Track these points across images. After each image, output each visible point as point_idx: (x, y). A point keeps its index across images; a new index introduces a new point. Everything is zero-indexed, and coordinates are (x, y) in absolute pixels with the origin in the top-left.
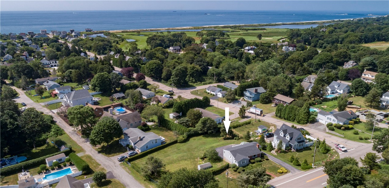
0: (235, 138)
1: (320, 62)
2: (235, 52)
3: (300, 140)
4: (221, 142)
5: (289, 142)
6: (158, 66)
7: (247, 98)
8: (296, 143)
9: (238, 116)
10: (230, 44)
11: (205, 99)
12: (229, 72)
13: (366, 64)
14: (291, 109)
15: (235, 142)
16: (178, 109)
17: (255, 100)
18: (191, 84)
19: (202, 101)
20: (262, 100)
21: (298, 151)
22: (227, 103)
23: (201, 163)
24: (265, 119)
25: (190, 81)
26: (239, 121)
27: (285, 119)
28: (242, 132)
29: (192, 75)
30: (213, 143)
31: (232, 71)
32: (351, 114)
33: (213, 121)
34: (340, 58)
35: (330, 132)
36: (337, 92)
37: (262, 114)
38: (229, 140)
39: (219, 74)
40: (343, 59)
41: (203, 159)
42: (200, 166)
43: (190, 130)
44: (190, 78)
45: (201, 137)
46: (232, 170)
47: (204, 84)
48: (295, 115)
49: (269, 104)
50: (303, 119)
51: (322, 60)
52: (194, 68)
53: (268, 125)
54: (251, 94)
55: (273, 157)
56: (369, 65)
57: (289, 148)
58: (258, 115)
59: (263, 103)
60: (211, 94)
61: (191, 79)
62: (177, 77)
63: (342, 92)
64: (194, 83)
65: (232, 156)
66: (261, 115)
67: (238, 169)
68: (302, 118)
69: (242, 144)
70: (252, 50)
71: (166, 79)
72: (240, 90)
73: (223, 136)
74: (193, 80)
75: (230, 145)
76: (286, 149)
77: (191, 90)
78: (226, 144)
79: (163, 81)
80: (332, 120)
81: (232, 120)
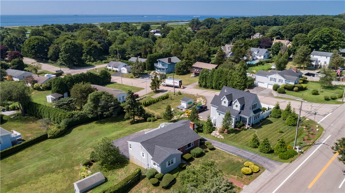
0: (148, 119)
1: (230, 34)
3: (255, 109)
4: (126, 129)
5: (240, 113)
7: (159, 70)
8: (251, 114)
9: (150, 90)
11: (103, 74)
12: (134, 48)
13: (273, 34)
14: (219, 74)
15: (149, 125)
17: (169, 72)
18: (88, 63)
19: (98, 77)
20: (179, 70)
21: (254, 126)
22: (134, 79)
23: (85, 173)
24: (186, 91)
25: (88, 60)
26: (153, 97)
27: (212, 88)
28: (159, 110)
29: (89, 53)
30: (113, 131)
31: (138, 47)
32: (296, 72)
33: (111, 96)
35: (281, 95)
36: (257, 59)
37: (181, 85)
38: (140, 124)
39: (123, 50)
40: (248, 33)
41: (88, 164)
42: (79, 185)
43: (73, 115)
44: (87, 57)
45: (93, 124)
46: (149, 183)
47: (105, 63)
49: (188, 75)
50: (239, 84)
51: (232, 31)
52: (91, 43)
53: (195, 97)
54: (163, 65)
55: (220, 143)
56: (277, 34)
57: (240, 124)
58: (176, 87)
59: (180, 75)
60: (114, 71)
61: (88, 57)
62: (68, 54)
63: (262, 57)
64: (93, 62)
65: (146, 153)
66: (181, 87)
67: (161, 179)
68: (238, 82)
69: (163, 127)
70: (157, 33)
71: (54, 59)
72: (150, 63)
73: (129, 119)
74: (91, 58)
75: (142, 131)
76: (235, 126)
77: (87, 69)
78: (134, 130)
79: (50, 61)
80: (277, 80)
81: (141, 97)
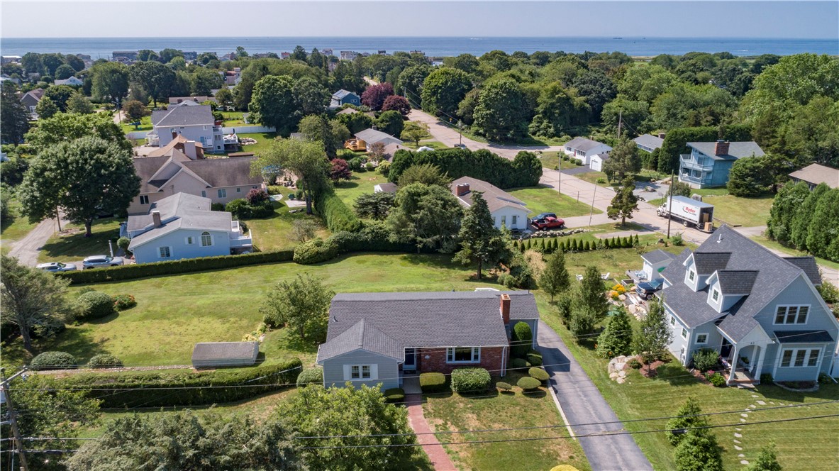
3: (796, 326)
7: (686, 175)
8: (761, 338)
11: (521, 160)
20: (738, 181)
21: (767, 385)
28: (575, 268)
37: (709, 221)
41: (273, 324)
43: (362, 226)
44: (542, 123)
52: (555, 92)
54: (700, 161)
57: (711, 356)
58: (691, 225)
59: (739, 195)
60: (573, 161)
62: (489, 110)
64: (551, 136)
66: (702, 227)
71: (467, 120)
74: (550, 127)
76: (691, 364)
79: (459, 123)
81: (570, 229)
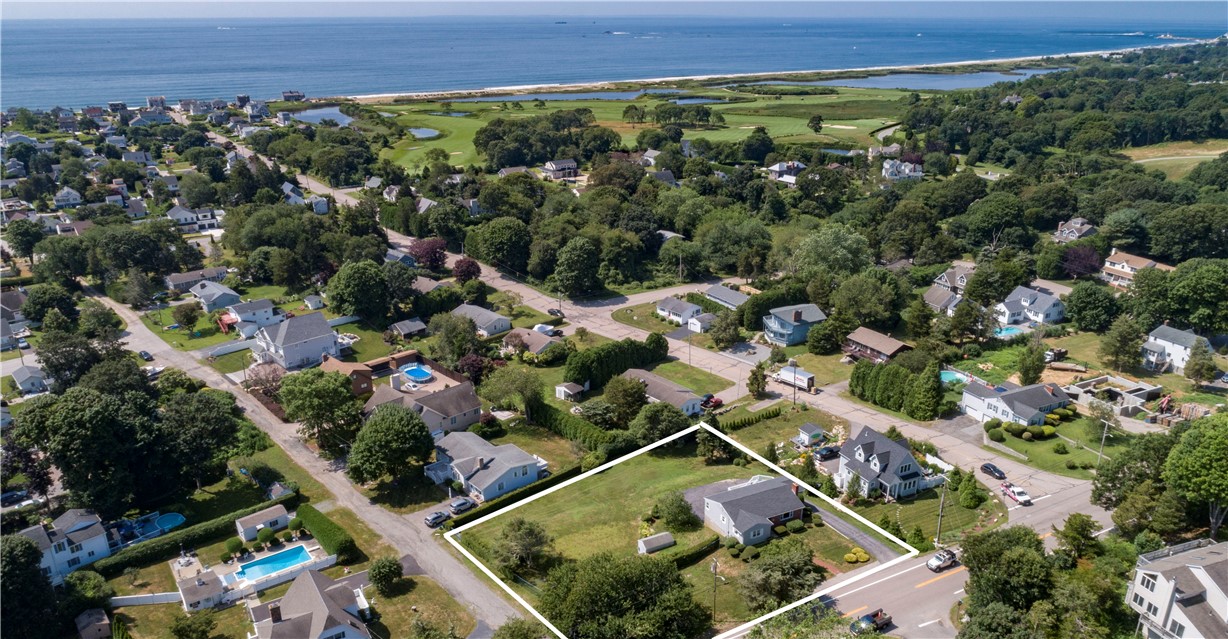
0: (736, 460)
1: (986, 224)
2: (741, 182)
3: (907, 472)
4: (699, 473)
5: (878, 477)
6: (516, 234)
7: (772, 335)
8: (897, 481)
9: (746, 391)
10: (726, 153)
11: (653, 341)
12: (721, 249)
13: (1117, 231)
15: (735, 472)
16: (579, 374)
17: (793, 344)
18: (611, 287)
19: (645, 347)
20: (815, 344)
21: (901, 500)
22: (715, 352)
23: (647, 532)
24: (820, 402)
25: (610, 280)
26: (749, 409)
27: (875, 403)
28: (757, 441)
29: (615, 262)
30: (678, 475)
31: (730, 248)
32: (1053, 394)
34: (1048, 208)
36: (1027, 319)
37: (813, 386)
38: (721, 467)
40: (1054, 210)
41: (650, 520)
42: (645, 542)
43: (615, 438)
44: (609, 270)
47: (649, 288)
48: (903, 395)
49: (835, 356)
51: (992, 217)
52: (620, 240)
53: (828, 421)
54: (783, 325)
56: (1128, 234)
57: (878, 492)
58: (801, 389)
59: (817, 354)
60: (671, 322)
61: (612, 272)
62: (573, 271)
63: (1040, 318)
64: (622, 283)
65: (728, 517)
66: (810, 390)
67: (741, 550)
68: (921, 403)
69: (755, 482)
70: (790, 174)
71: (541, 275)
72: (753, 313)
73: (704, 455)
74: (618, 274)
75: (723, 481)
76: (870, 496)
77: (611, 307)
78: (712, 478)
79: (530, 279)
80: (1000, 411)
81: (728, 405)
